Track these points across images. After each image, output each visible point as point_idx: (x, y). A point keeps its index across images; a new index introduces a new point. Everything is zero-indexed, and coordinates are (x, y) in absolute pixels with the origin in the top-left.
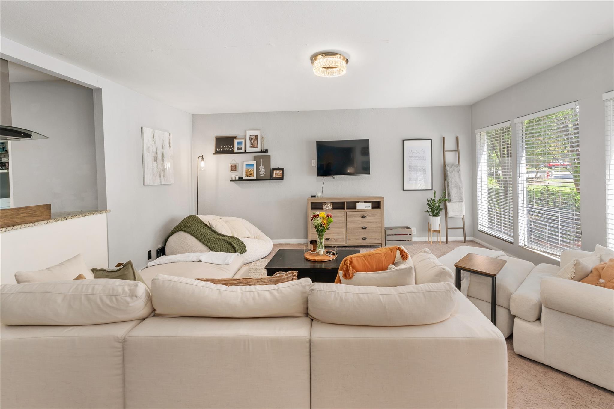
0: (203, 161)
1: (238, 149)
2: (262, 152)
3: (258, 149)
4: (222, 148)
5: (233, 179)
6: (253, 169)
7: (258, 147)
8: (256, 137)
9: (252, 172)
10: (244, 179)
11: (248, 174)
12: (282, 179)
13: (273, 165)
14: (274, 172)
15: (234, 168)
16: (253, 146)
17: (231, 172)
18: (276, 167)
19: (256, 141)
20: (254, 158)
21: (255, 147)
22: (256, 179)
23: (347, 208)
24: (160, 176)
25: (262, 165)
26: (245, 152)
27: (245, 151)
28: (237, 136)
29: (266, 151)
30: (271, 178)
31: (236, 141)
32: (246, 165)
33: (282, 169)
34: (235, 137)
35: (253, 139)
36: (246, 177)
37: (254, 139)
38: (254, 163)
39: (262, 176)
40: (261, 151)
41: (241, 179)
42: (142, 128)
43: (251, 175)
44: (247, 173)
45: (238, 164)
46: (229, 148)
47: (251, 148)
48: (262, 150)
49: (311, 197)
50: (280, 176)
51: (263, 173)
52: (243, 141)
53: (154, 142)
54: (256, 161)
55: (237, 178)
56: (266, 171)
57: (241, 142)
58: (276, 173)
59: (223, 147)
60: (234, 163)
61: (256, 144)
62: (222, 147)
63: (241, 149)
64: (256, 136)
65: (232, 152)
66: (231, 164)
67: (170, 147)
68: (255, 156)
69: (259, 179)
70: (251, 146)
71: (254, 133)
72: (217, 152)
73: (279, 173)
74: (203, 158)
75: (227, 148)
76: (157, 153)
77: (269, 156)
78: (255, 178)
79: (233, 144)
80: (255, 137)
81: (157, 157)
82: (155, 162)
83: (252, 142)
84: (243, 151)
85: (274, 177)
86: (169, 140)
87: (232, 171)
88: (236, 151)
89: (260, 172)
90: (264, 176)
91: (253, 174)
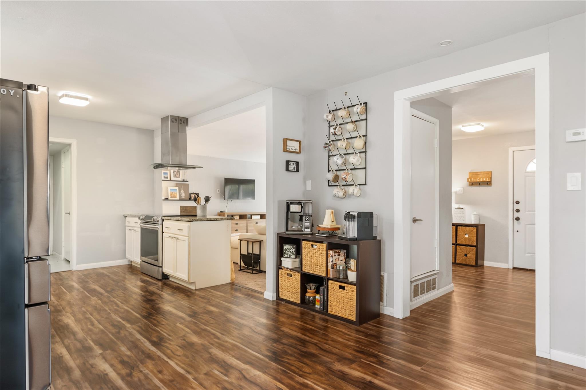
1: (165, 177)
2: (183, 181)
3: (180, 179)
6: (176, 193)
7: (180, 177)
9: (176, 195)
10: (169, 199)
13: (191, 191)
14: (192, 195)
16: (175, 176)
18: (193, 192)
19: (178, 173)
21: (178, 177)
22: (178, 199)
23: (248, 219)
25: (183, 190)
26: (170, 180)
29: (186, 181)
30: (190, 200)
31: (163, 172)
32: (170, 189)
33: (197, 194)
35: (176, 171)
36: (170, 197)
38: (177, 188)
40: (182, 180)
41: (166, 200)
43: (175, 197)
44: (171, 195)
45: (164, 188)
48: (183, 180)
51: (183, 196)
56: (185, 194)
57: (167, 173)
61: (178, 175)
63: (167, 178)
68: (176, 184)
69: (181, 199)
70: (174, 176)
77: (188, 185)
78: (178, 198)
83: (175, 173)
85: (192, 198)
89: (181, 195)
90: (183, 197)
91: (176, 196)
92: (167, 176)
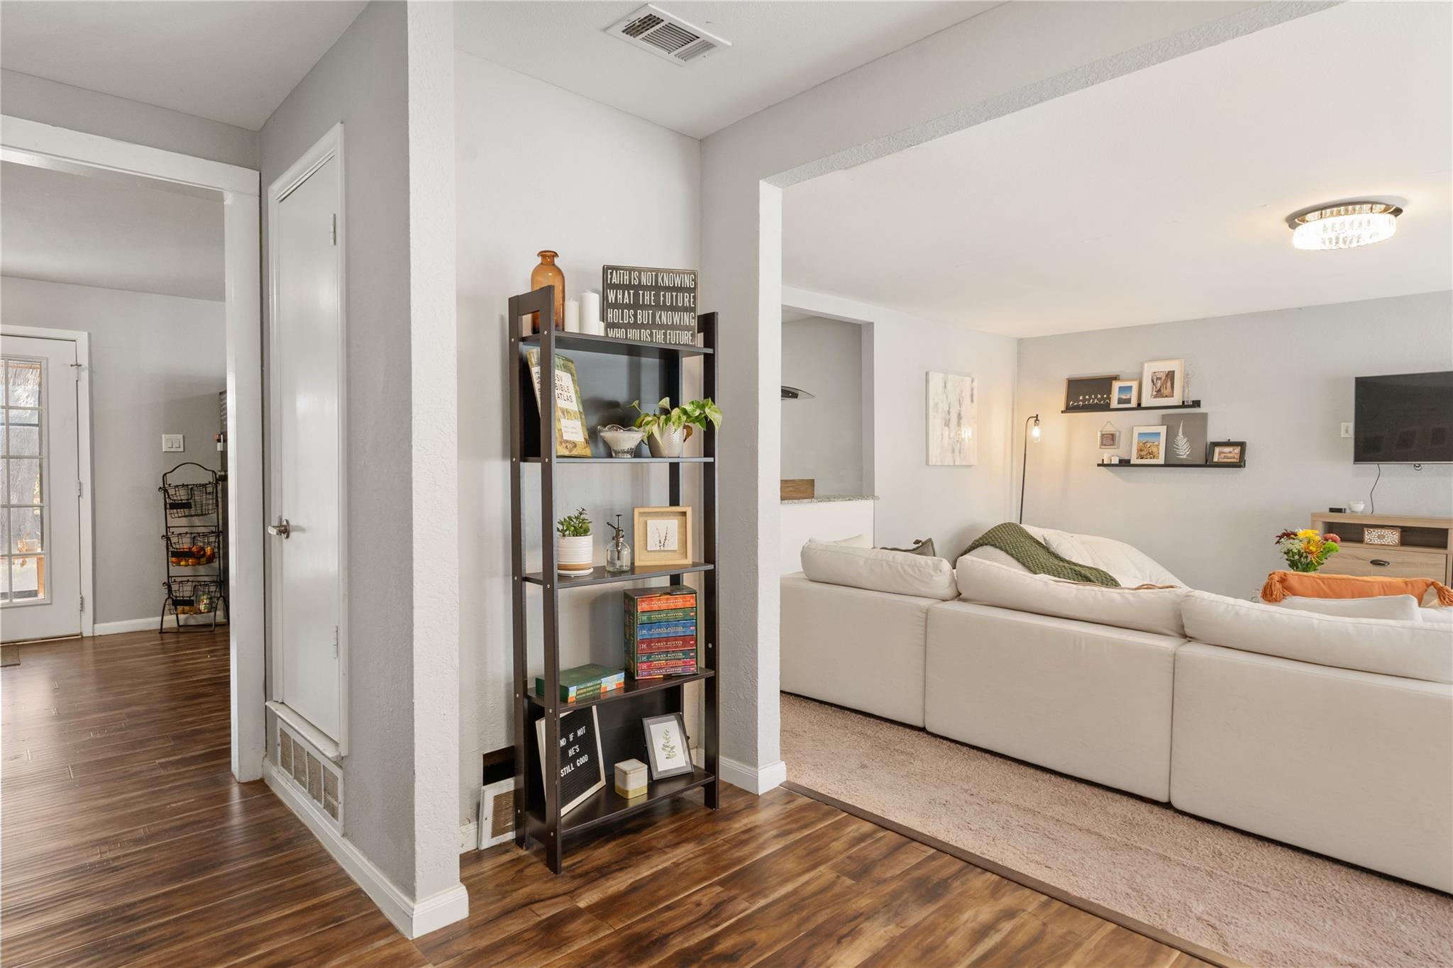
0: (1036, 427)
1: (1120, 401)
2: (1183, 406)
3: (1174, 401)
4: (1081, 401)
5: (1105, 463)
6: (1156, 443)
7: (1173, 396)
8: (1171, 375)
9: (1155, 450)
10: (1132, 463)
11: (1143, 453)
12: (1240, 464)
13: (1214, 435)
14: (1217, 450)
15: (1109, 439)
16: (1159, 393)
17: (1100, 448)
18: (1224, 439)
19: (1169, 384)
20: (1161, 419)
21: (1166, 396)
22: (1163, 463)
24: (953, 451)
25: (1183, 434)
26: (1139, 407)
27: (1139, 405)
28: (1118, 376)
29: (1197, 404)
30: (1208, 463)
31: (1116, 385)
32: (1139, 434)
33: (1242, 445)
34: (1116, 378)
35: (1160, 379)
36: (1137, 458)
37: (1163, 378)
38: (1162, 430)
39: (1182, 457)
40: (1181, 404)
41: (1125, 463)
42: (927, 374)
43: (1151, 455)
44: (1140, 450)
45: (1120, 432)
46: (1098, 399)
47: (1155, 397)
48: (1183, 402)
49: (1328, 510)
50: (1234, 458)
51: (1184, 449)
52: (1135, 385)
53: (945, 395)
54: (1166, 426)
55: (1115, 461)
56: (1192, 447)
57: (1130, 388)
58: (1220, 453)
59: (1084, 398)
60: (1109, 429)
61: (1169, 389)
62: (1081, 398)
63: (1128, 401)
64: (1169, 372)
65: (1106, 407)
66: (1101, 432)
67: (972, 401)
68: (1163, 416)
69: (1172, 463)
70: (1155, 393)
71: (1165, 367)
72: (1069, 409)
73: (1230, 452)
74: (1037, 420)
75: (1094, 400)
76: (949, 412)
77: (1205, 416)
78: (1161, 461)
79: (1109, 392)
80: (1167, 376)
81: (949, 420)
82: (946, 428)
83: (1159, 385)
84: (1134, 404)
85: (1216, 459)
86: (972, 389)
87: (1103, 447)
88: (1114, 404)
89: (1175, 448)
90: (1185, 457)
91: (1156, 454)
92: (1128, 397)
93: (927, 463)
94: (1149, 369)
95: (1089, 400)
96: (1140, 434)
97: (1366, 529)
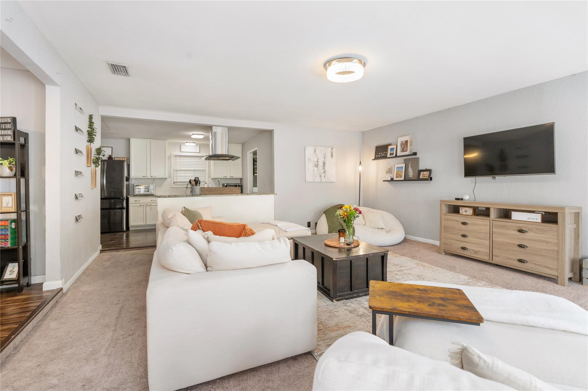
0: (360, 166)
1: (390, 154)
2: (411, 155)
3: (408, 153)
4: (379, 155)
5: (386, 180)
6: (402, 171)
7: (407, 151)
8: (407, 142)
9: (401, 174)
10: (394, 180)
11: (398, 175)
12: (430, 179)
13: (421, 167)
14: (422, 173)
15: (389, 170)
16: (403, 150)
17: (386, 174)
18: (424, 169)
19: (406, 146)
20: (403, 161)
21: (405, 151)
24: (321, 176)
25: (411, 167)
27: (396, 155)
29: (415, 154)
30: (419, 179)
31: (389, 148)
33: (430, 171)
34: (390, 145)
35: (403, 144)
36: (396, 178)
38: (404, 165)
39: (410, 177)
41: (392, 180)
42: (305, 147)
45: (392, 167)
46: (384, 154)
47: (401, 152)
48: (411, 153)
49: (455, 199)
50: (427, 176)
51: (411, 173)
52: (395, 147)
53: (315, 155)
55: (389, 179)
56: (413, 172)
58: (423, 174)
59: (380, 153)
60: (389, 166)
61: (406, 148)
62: (379, 154)
64: (406, 141)
65: (385, 157)
66: (386, 167)
67: (332, 157)
68: (404, 159)
69: (407, 179)
70: (402, 150)
71: (404, 139)
72: (376, 158)
73: (426, 174)
76: (317, 162)
77: (418, 159)
78: (403, 179)
79: (387, 151)
80: (405, 142)
81: (318, 165)
82: (316, 168)
83: (403, 146)
84: (394, 155)
85: (422, 177)
86: (332, 152)
88: (389, 156)
89: (408, 173)
90: (411, 176)
91: (401, 176)
92: (393, 152)
93: (305, 181)
94: (401, 140)
95: (381, 154)
96: (397, 168)
97: (460, 208)
